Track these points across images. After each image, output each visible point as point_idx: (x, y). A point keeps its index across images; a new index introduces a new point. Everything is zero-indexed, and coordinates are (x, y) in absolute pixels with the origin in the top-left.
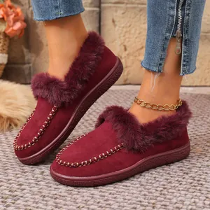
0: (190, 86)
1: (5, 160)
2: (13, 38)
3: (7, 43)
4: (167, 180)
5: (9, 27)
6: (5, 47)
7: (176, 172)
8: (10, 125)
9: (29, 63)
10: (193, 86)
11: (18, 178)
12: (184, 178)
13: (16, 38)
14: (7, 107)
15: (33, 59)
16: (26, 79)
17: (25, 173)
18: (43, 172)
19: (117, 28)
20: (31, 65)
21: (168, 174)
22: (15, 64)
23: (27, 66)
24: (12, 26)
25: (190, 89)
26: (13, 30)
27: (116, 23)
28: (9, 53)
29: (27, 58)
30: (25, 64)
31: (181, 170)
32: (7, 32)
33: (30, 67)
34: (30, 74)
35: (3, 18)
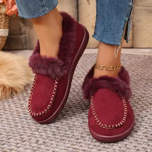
0: (148, 48)
1: (8, 128)
2: (12, 16)
3: (7, 21)
4: (136, 147)
5: (8, 9)
6: (6, 24)
7: (142, 139)
8: (12, 93)
9: (25, 34)
10: (149, 48)
11: (18, 147)
12: (149, 145)
13: (14, 16)
14: (8, 78)
15: (28, 31)
16: (23, 46)
17: (24, 142)
18: (38, 141)
19: (91, 6)
20: (26, 35)
21: (136, 140)
22: (14, 34)
23: (23, 36)
24: (11, 8)
25: (148, 50)
26: (11, 11)
27: (90, 2)
28: (9, 28)
29: (23, 30)
30: (22, 34)
31: (146, 136)
32: (7, 13)
33: (26, 37)
34: (26, 42)
35: (4, 3)
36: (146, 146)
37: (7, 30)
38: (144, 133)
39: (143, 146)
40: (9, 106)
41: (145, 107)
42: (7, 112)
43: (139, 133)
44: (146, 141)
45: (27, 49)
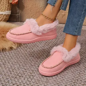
36: (84, 70)
37: (10, 11)
38: (83, 65)
39: (83, 70)
40: (20, 50)
41: (82, 54)
42: (20, 53)
43: (81, 65)
44: (84, 68)
45: (19, 21)
